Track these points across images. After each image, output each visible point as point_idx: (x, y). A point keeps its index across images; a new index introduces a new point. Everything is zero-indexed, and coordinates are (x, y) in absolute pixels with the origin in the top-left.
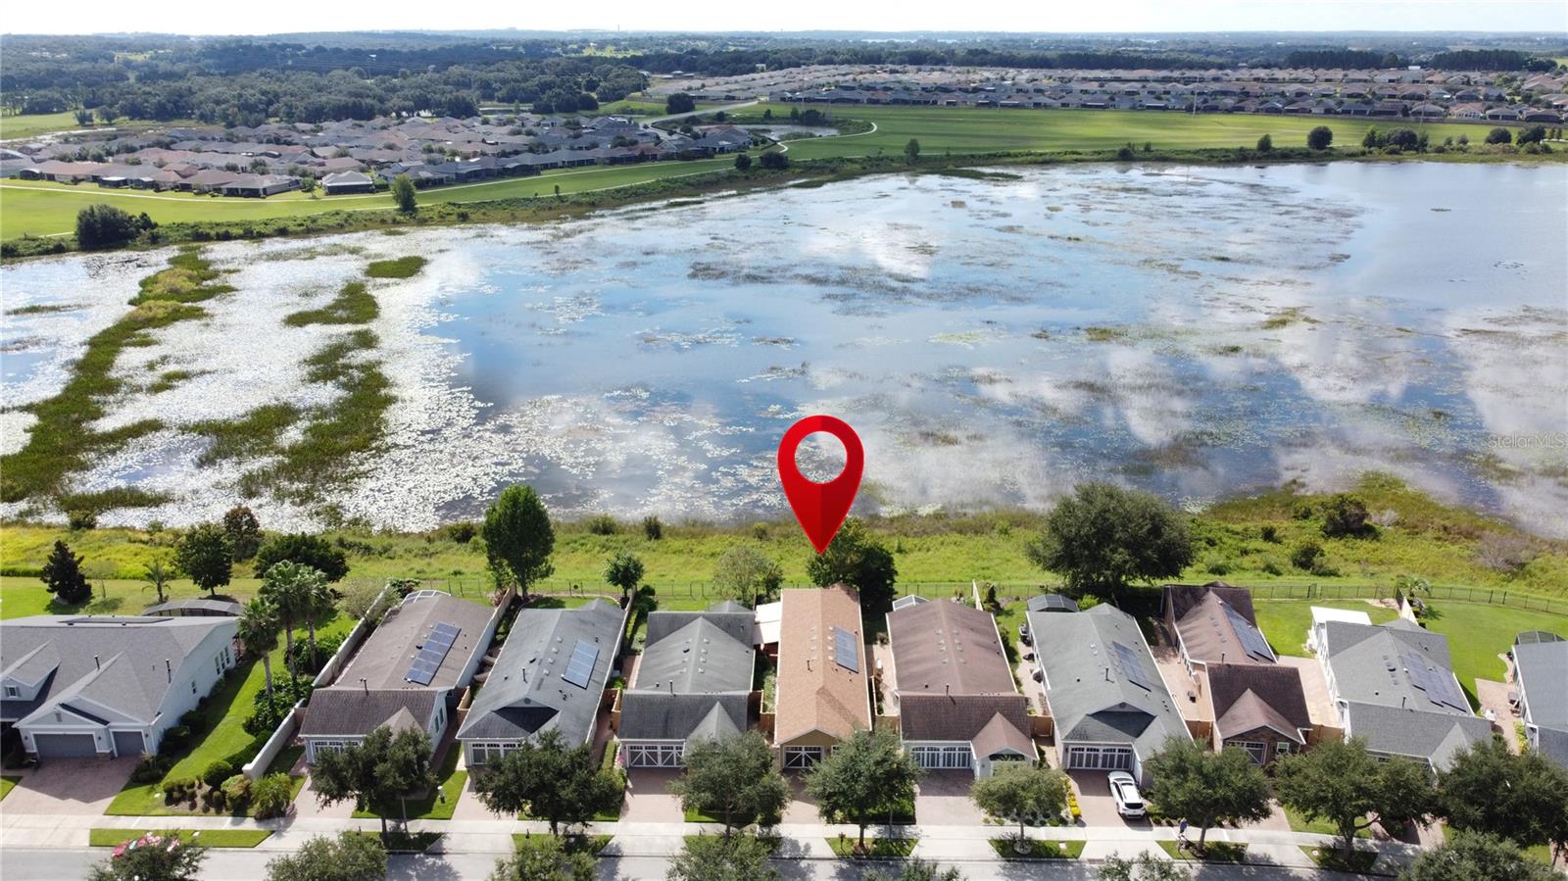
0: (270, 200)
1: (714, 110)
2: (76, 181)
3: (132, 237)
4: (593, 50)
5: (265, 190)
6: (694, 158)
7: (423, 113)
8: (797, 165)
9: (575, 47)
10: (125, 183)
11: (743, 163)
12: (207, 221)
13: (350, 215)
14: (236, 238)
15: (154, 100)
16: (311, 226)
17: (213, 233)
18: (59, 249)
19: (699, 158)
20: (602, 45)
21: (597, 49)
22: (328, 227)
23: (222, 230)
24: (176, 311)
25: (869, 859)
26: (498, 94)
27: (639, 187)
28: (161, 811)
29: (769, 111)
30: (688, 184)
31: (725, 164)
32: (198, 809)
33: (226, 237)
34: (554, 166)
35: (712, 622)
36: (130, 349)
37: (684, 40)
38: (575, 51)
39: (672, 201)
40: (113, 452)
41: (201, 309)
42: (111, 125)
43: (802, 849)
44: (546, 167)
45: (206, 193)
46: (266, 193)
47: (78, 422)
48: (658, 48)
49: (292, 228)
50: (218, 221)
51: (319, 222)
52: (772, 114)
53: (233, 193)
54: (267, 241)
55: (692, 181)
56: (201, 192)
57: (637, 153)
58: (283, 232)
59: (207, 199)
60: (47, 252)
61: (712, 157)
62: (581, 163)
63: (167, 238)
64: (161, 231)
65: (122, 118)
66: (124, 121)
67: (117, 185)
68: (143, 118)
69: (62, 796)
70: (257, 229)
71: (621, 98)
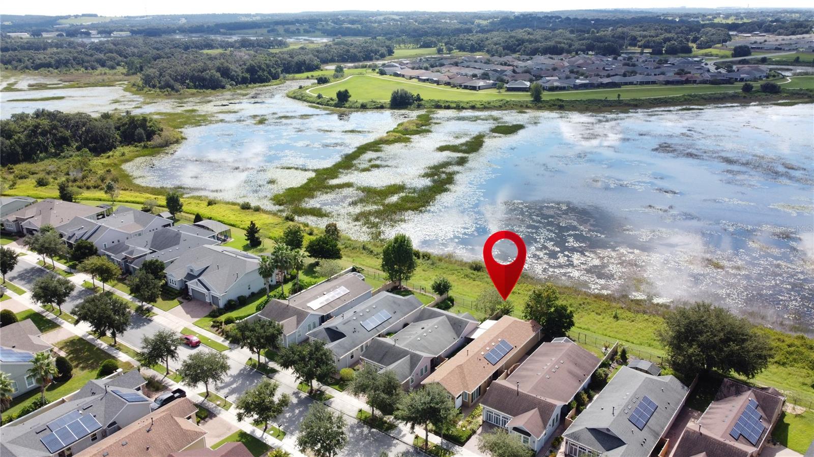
0: (480, 92)
1: (760, 56)
2: (411, 78)
3: (411, 104)
4: (721, 19)
5: (479, 87)
6: (720, 84)
7: (590, 53)
8: (788, 92)
9: (710, 17)
10: (427, 80)
11: (747, 89)
12: (444, 99)
13: (507, 102)
14: (452, 108)
15: (470, 43)
16: (487, 105)
17: (443, 105)
18: (382, 107)
19: (723, 84)
20: (727, 16)
21: (724, 18)
22: (495, 106)
23: (447, 104)
24: (399, 138)
25: (425, 452)
26: (639, 44)
27: (670, 98)
28: (208, 328)
29: (798, 58)
30: (703, 98)
31: (738, 88)
32: (218, 332)
33: (448, 108)
34: (631, 83)
35: (449, 320)
36: (371, 152)
37: (784, 13)
38: (710, 20)
39: (684, 107)
40: (327, 193)
41: (410, 138)
42: (449, 54)
43: (401, 435)
44: (626, 84)
45: (456, 86)
46: (480, 88)
47: (326, 179)
48: (763, 18)
49: (478, 106)
50: (448, 100)
51: (492, 103)
52: (801, 59)
53: (466, 87)
54: (464, 111)
55: (705, 97)
56: (454, 86)
57: (684, 79)
58: (473, 108)
59: (455, 89)
60: (377, 108)
61: (732, 84)
62: (648, 83)
63: (424, 106)
64: (423, 102)
65: (455, 51)
66: (456, 52)
67: (424, 81)
68: (464, 51)
69: (187, 313)
70: (462, 105)
71: (710, 47)
